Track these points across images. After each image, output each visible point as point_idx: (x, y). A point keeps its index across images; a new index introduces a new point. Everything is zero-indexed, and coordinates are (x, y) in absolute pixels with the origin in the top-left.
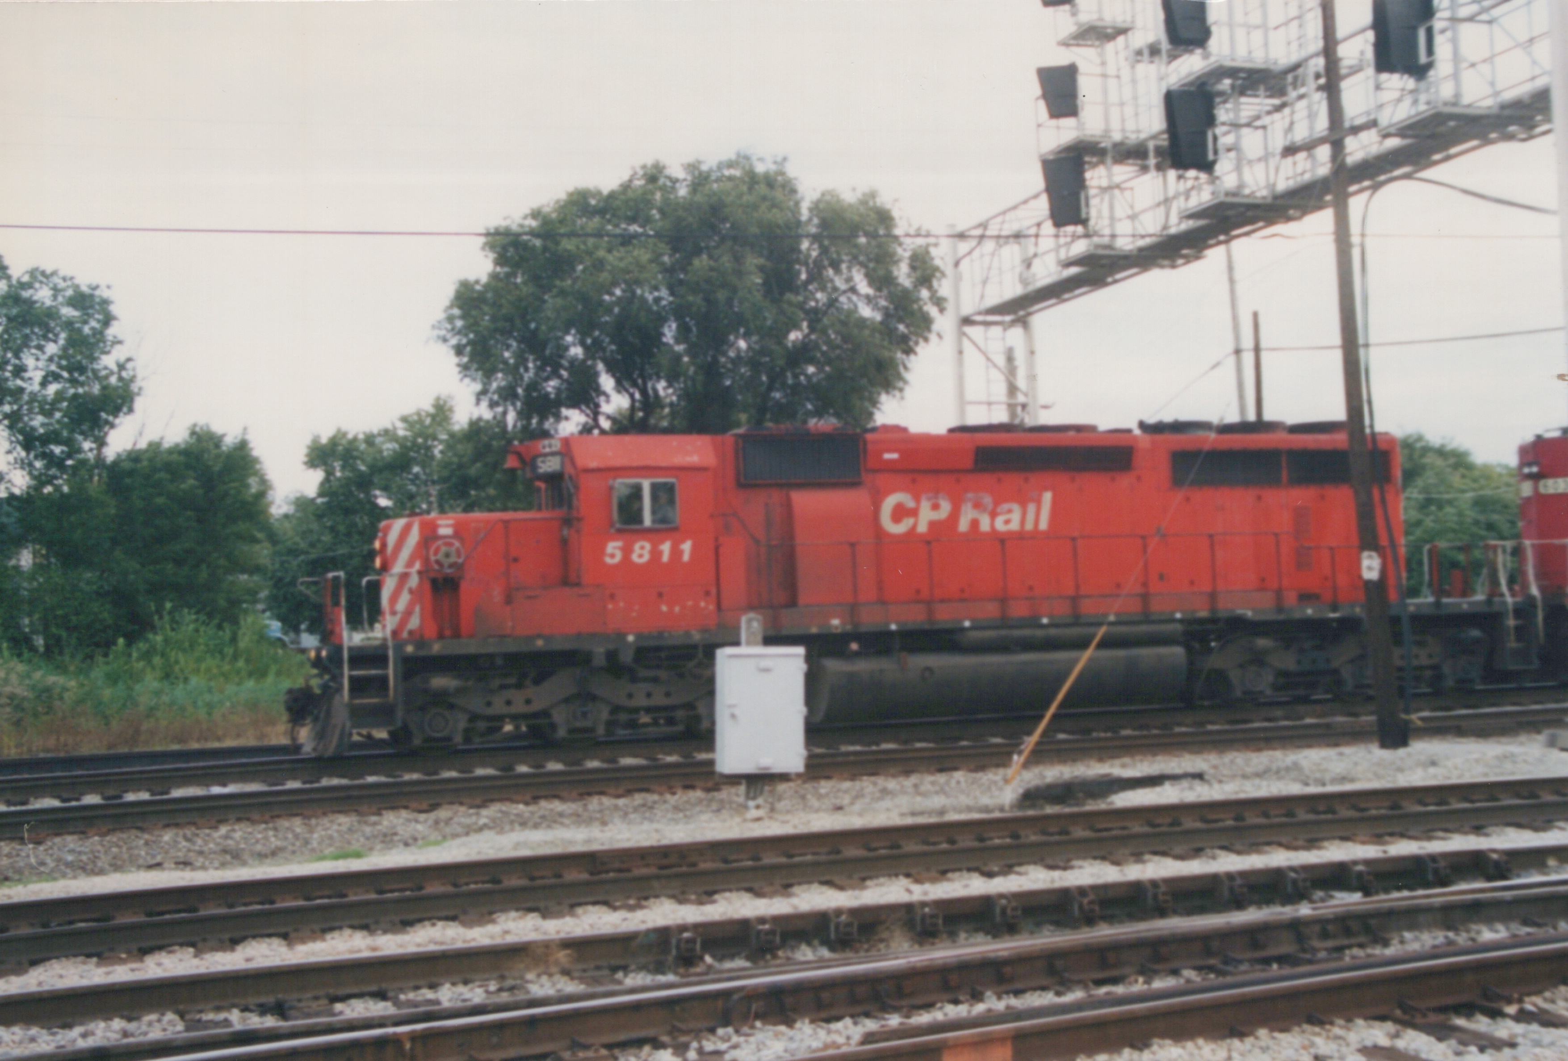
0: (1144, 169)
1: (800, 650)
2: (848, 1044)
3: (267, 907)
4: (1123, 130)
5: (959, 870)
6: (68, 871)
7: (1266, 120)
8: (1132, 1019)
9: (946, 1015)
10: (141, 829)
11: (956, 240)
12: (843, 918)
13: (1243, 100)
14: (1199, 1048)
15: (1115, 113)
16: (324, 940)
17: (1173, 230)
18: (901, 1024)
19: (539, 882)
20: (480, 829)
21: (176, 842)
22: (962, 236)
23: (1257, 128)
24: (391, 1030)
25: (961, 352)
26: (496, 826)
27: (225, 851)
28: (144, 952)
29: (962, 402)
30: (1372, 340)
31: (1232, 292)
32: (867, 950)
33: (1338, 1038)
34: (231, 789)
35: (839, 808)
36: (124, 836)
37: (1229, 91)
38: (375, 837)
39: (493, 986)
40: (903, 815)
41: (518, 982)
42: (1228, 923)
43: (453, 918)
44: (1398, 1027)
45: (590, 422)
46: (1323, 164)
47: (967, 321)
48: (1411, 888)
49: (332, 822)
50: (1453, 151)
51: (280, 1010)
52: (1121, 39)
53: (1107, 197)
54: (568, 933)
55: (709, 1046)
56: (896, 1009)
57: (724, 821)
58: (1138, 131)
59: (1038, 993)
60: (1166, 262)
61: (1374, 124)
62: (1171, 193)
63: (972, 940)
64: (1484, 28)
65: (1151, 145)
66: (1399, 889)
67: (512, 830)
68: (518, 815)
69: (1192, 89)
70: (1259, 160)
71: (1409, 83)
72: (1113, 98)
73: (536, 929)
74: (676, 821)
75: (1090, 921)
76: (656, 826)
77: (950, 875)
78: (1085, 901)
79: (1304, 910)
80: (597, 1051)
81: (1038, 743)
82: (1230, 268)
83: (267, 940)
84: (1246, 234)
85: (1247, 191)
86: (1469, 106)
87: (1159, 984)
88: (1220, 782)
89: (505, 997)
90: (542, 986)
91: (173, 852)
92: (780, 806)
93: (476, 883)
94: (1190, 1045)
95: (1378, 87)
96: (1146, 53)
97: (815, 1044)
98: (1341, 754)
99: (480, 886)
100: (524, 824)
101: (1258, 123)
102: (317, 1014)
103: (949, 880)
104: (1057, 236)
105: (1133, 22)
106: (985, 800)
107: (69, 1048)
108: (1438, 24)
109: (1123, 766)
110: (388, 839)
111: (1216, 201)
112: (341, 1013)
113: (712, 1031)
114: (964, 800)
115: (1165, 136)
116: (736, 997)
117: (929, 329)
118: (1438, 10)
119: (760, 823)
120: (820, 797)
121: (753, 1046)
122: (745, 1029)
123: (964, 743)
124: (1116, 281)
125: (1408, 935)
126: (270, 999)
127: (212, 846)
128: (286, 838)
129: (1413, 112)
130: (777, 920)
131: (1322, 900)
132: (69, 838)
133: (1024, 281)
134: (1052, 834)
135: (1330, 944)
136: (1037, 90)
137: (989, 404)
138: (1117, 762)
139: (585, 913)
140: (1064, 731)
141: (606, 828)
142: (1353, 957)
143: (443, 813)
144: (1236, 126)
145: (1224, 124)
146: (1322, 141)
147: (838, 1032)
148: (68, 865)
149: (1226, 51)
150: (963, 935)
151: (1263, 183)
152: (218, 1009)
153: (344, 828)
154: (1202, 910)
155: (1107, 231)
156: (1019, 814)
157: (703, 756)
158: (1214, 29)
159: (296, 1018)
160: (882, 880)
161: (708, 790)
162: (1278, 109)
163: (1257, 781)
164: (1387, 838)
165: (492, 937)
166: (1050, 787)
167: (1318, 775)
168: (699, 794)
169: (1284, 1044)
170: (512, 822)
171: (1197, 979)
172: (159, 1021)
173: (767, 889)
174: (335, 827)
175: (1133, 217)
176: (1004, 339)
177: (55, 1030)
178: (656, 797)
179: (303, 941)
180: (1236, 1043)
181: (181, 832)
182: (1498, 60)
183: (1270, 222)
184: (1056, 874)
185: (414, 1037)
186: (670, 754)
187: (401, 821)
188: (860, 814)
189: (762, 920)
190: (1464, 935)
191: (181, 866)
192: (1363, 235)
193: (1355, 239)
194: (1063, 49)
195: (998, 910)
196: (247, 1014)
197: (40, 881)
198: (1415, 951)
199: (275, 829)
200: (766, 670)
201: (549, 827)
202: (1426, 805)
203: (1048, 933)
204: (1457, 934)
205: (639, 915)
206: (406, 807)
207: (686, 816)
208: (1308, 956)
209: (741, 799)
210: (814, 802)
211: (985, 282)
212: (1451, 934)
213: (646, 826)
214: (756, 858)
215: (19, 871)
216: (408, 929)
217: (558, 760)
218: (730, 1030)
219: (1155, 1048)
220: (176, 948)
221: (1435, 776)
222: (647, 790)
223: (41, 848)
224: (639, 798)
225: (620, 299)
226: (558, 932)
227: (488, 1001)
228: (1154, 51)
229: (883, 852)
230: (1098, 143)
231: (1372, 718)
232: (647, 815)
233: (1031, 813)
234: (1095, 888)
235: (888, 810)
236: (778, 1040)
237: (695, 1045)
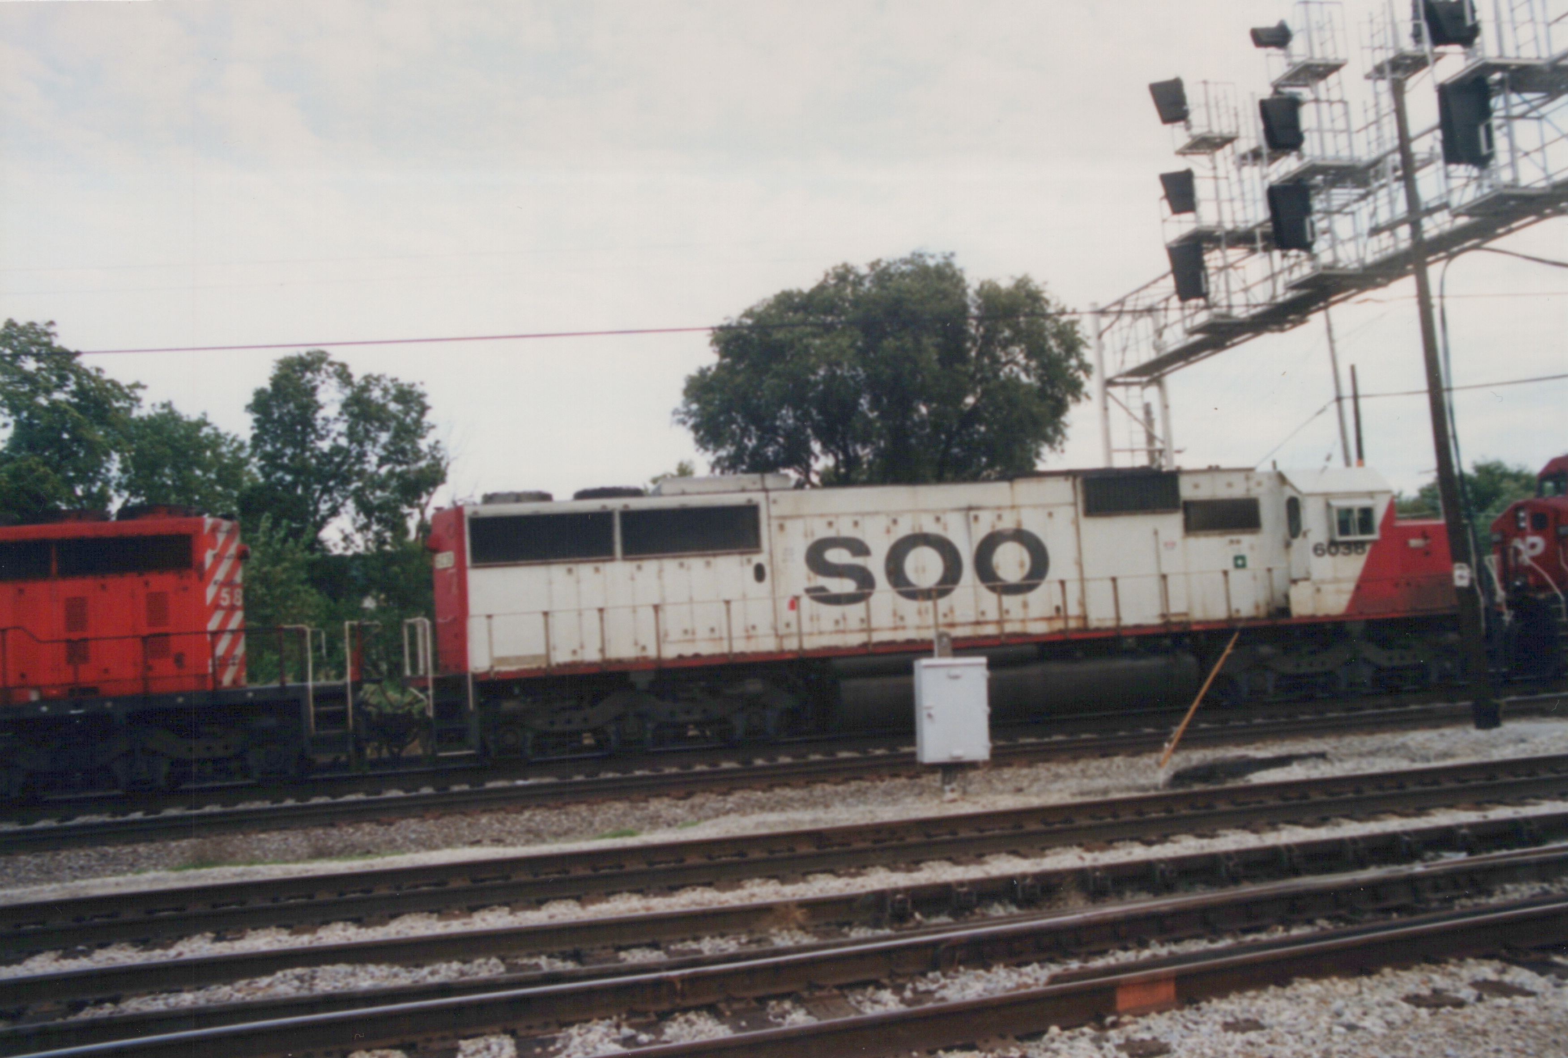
0: (1253, 251)
1: (983, 660)
2: (1037, 985)
3: (563, 876)
4: (1234, 221)
5: (1124, 839)
6: (412, 846)
7: (1354, 207)
8: (1276, 961)
9: (1117, 959)
10: (464, 814)
11: (1098, 316)
12: (1028, 881)
13: (1334, 191)
14: (1334, 984)
15: (1226, 207)
16: (608, 902)
17: (1280, 299)
18: (1081, 968)
19: (777, 855)
20: (727, 812)
21: (491, 825)
22: (1103, 312)
23: (1347, 214)
24: (665, 974)
25: (1106, 409)
26: (740, 809)
27: (529, 831)
28: (472, 909)
29: (1109, 451)
30: (1455, 384)
31: (1332, 350)
32: (1050, 907)
33: (1451, 974)
34: (531, 781)
35: (1019, 790)
36: (452, 819)
37: (1322, 185)
38: (644, 819)
39: (744, 939)
40: (1073, 795)
41: (764, 935)
42: (1354, 880)
43: (709, 885)
44: (1504, 964)
45: (803, 478)
46: (1405, 240)
47: (1110, 383)
48: (1508, 847)
49: (610, 807)
50: (1515, 225)
51: (576, 956)
52: (1228, 148)
53: (1223, 275)
54: (802, 895)
55: (921, 987)
56: (1074, 955)
57: (925, 803)
58: (1246, 221)
59: (1194, 941)
60: (1275, 327)
61: (1445, 206)
62: (1277, 268)
63: (1136, 898)
64: (1534, 124)
65: (1258, 232)
66: (1499, 848)
67: (753, 813)
68: (757, 801)
69: (1291, 184)
70: (1350, 239)
71: (1475, 172)
72: (1224, 195)
73: (777, 893)
74: (886, 804)
75: (1235, 880)
76: (869, 808)
77: (1115, 844)
78: (1231, 864)
79: (1418, 868)
80: (830, 991)
81: (1185, 732)
82: (1329, 330)
83: (565, 902)
84: (1343, 300)
85: (1341, 265)
86: (1526, 187)
87: (1295, 932)
88: (1341, 760)
89: (754, 948)
90: (783, 939)
91: (489, 832)
92: (971, 789)
93: (726, 856)
94: (1326, 982)
95: (1447, 176)
96: (1250, 157)
97: (1009, 985)
98: (1442, 735)
99: (729, 859)
100: (762, 808)
101: (1347, 210)
102: (606, 960)
103: (1114, 848)
104: (1182, 309)
105: (1237, 132)
106: (1142, 781)
107: (422, 983)
108: (1495, 122)
109: (1257, 749)
110: (655, 822)
111: (1315, 274)
112: (624, 960)
113: (924, 975)
114: (1124, 781)
115: (1270, 224)
116: (943, 947)
117: (1080, 392)
118: (1495, 110)
119: (955, 804)
120: (1004, 781)
121: (958, 987)
122: (951, 973)
123: (1122, 733)
124: (1233, 345)
125: (1508, 887)
126: (568, 948)
127: (518, 827)
128: (575, 821)
129: (1478, 194)
130: (974, 883)
131: (1432, 859)
132: (412, 821)
133: (1157, 348)
134: (1199, 808)
135: (1440, 895)
136: (1160, 191)
137: (1132, 451)
138: (1252, 747)
139: (815, 879)
140: (1204, 721)
141: (829, 810)
142: (1462, 907)
143: (697, 800)
144: (1328, 213)
145: (1319, 212)
146: (1401, 222)
147: (1027, 975)
148: (412, 841)
149: (1317, 152)
150: (1128, 894)
151: (1354, 257)
152: (530, 955)
153: (619, 812)
154: (1330, 870)
155: (1224, 303)
156: (1170, 792)
157: (906, 750)
158: (1306, 135)
159: (590, 964)
160: (1058, 849)
161: (910, 777)
162: (1363, 197)
163: (1371, 759)
164: (1487, 806)
165: (741, 899)
166: (1196, 769)
167: (1423, 752)
168: (903, 780)
169: (1406, 980)
170: (753, 807)
171: (1330, 927)
172: (486, 964)
173: (964, 858)
174: (612, 812)
175: (1246, 290)
176: (1142, 396)
177: (411, 969)
178: (868, 784)
179: (593, 902)
180: (1365, 980)
181: (494, 816)
182: (1548, 149)
183: (1362, 288)
184: (1205, 842)
185: (683, 979)
186: (878, 748)
187: (664, 806)
188: (1038, 795)
189: (961, 884)
190: (1558, 886)
191: (496, 843)
192: (1442, 297)
193: (1435, 301)
194: (1180, 158)
195: (1158, 873)
196: (552, 960)
197: (392, 854)
198: (1515, 900)
199: (567, 814)
200: (956, 677)
201: (783, 810)
202: (1519, 776)
203: (1200, 891)
204: (1551, 885)
205: (860, 880)
206: (668, 795)
207: (894, 800)
208: (1423, 906)
209: (938, 784)
210: (999, 786)
211: (1124, 350)
212: (1546, 886)
213: (861, 808)
214: (954, 833)
215: (378, 846)
216: (675, 893)
217: (787, 754)
218: (938, 974)
219: (1296, 985)
220: (496, 907)
221: (1524, 750)
222: (861, 778)
223: (393, 829)
224: (854, 785)
225: (824, 377)
226: (794, 895)
227: (741, 951)
228: (1256, 155)
229: (1058, 826)
230: (1213, 232)
231: (1468, 703)
232: (862, 799)
233: (1180, 791)
234: (1238, 853)
235: (1060, 791)
236: (978, 981)
237: (910, 985)
